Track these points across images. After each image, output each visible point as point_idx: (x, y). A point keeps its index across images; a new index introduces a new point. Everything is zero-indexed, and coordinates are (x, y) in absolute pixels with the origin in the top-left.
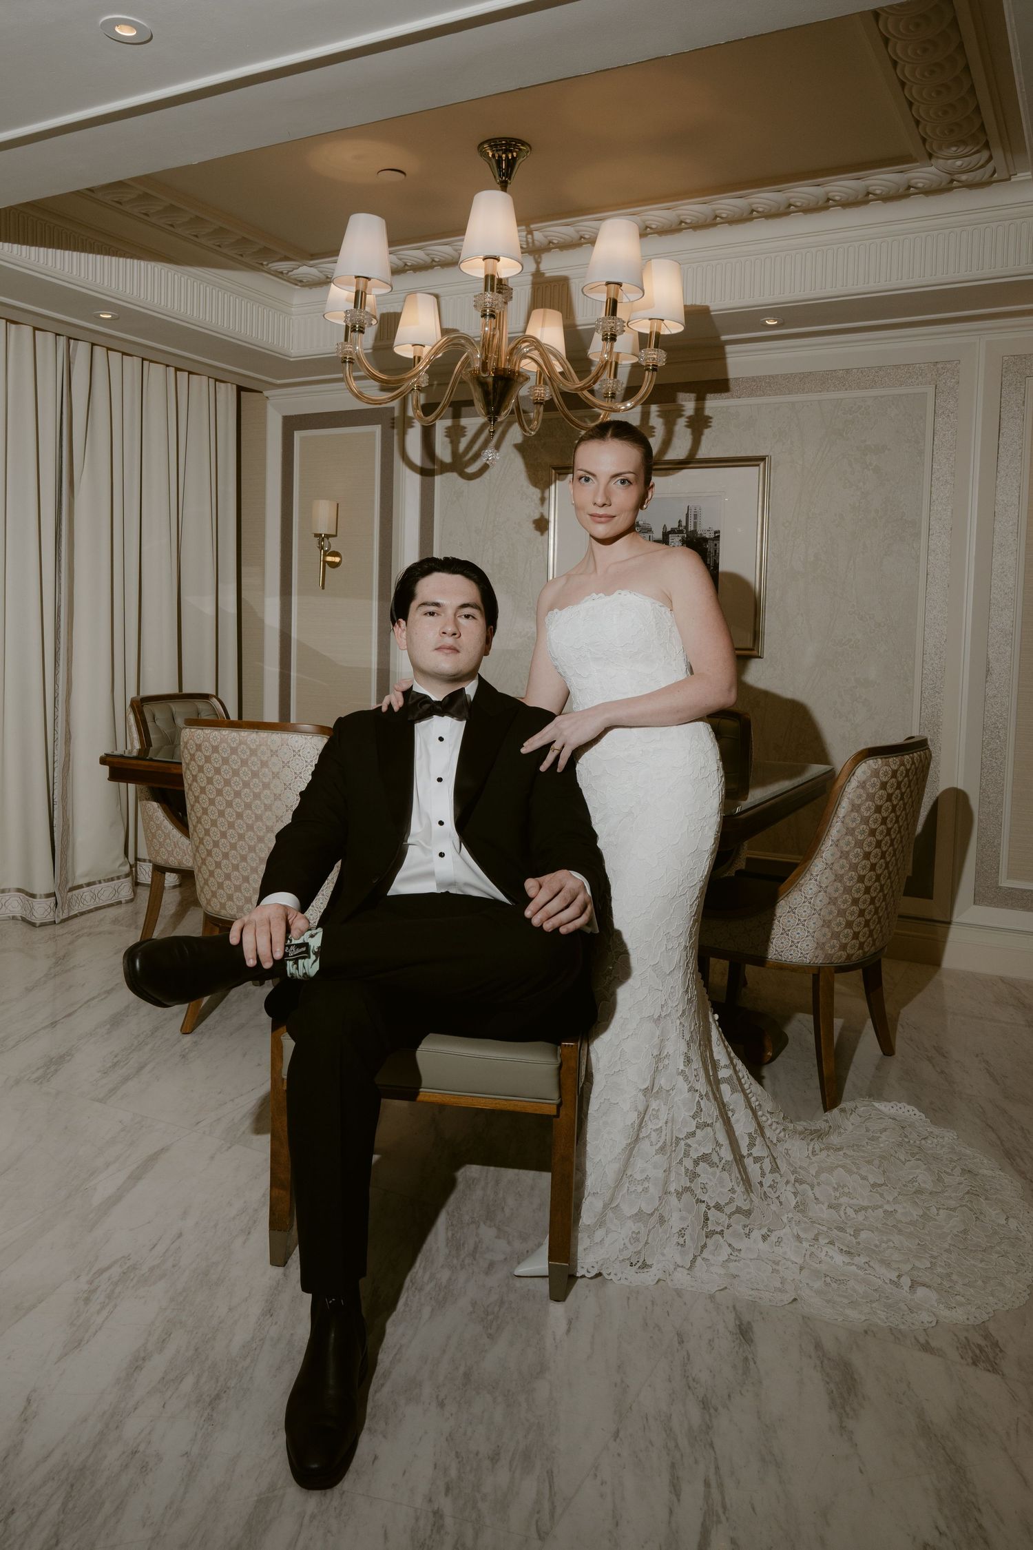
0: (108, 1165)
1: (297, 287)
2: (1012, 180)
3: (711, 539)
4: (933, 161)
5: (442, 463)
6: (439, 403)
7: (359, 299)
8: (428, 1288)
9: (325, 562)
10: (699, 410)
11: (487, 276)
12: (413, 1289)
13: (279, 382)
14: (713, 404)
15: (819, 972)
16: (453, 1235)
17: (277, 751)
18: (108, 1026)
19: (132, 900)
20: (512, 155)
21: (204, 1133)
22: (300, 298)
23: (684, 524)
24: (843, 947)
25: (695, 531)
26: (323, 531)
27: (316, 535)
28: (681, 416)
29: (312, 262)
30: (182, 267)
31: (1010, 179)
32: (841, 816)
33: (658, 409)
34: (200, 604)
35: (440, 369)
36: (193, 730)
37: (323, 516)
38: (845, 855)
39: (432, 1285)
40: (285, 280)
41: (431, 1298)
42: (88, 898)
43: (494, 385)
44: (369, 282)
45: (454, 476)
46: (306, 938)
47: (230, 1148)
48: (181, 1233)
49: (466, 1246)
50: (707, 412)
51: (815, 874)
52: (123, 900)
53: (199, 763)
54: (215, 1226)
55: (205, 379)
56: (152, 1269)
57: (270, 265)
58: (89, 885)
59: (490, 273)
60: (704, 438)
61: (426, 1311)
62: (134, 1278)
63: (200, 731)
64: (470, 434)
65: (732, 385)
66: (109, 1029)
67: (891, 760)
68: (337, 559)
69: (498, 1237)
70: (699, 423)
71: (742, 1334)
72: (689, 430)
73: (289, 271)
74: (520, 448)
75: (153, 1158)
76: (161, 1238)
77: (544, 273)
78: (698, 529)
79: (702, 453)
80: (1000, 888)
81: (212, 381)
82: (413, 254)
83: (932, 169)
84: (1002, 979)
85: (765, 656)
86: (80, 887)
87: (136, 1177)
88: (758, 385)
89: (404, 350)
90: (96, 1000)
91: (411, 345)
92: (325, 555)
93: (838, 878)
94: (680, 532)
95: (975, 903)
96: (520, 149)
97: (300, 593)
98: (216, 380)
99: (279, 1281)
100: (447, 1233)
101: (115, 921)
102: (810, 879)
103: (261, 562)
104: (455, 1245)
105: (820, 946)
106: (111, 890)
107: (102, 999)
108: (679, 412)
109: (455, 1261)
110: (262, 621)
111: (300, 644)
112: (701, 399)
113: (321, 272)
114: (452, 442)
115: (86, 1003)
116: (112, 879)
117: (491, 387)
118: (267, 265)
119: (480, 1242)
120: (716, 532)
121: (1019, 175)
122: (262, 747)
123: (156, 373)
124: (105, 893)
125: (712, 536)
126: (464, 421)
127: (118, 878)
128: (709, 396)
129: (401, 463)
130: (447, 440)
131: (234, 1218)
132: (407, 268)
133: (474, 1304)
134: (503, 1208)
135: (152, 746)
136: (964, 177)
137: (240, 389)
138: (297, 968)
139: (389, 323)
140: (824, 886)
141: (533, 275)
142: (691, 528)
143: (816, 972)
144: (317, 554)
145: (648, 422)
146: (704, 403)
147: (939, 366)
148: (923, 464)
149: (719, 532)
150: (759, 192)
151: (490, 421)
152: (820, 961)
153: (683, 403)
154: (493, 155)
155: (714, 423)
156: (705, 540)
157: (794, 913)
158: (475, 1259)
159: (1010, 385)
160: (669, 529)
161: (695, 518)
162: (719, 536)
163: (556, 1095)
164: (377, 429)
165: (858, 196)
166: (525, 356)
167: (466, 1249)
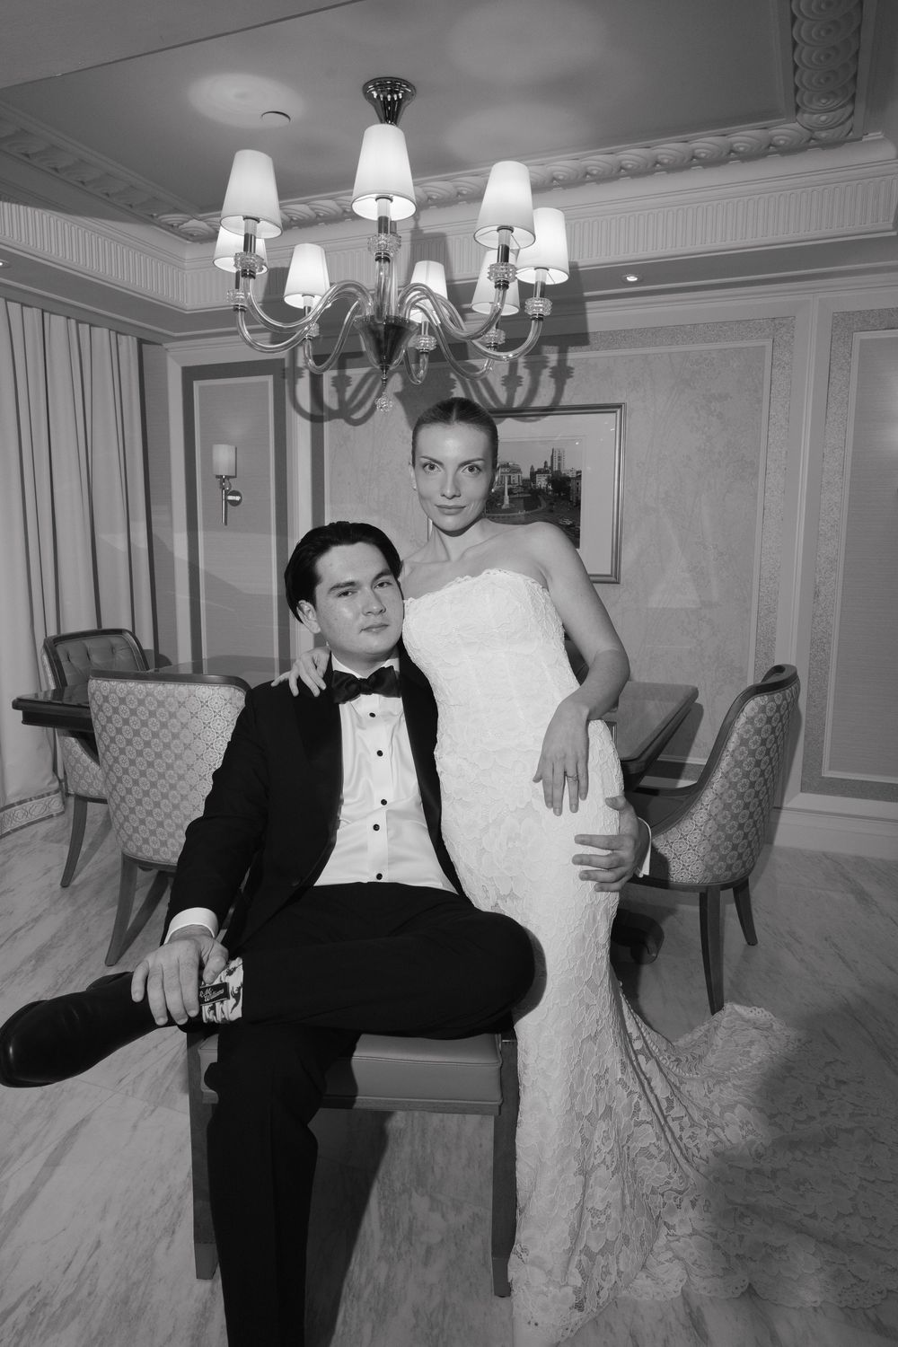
0: (23, 1148)
1: (188, 242)
2: (863, 140)
3: (573, 478)
4: (799, 117)
5: (330, 410)
6: (328, 356)
7: (249, 241)
8: (366, 1294)
9: (226, 501)
10: (562, 361)
11: (380, 219)
12: (351, 1297)
13: (177, 334)
14: (575, 356)
15: (707, 891)
16: (386, 1210)
17: (184, 702)
18: (33, 962)
19: (63, 813)
20: (398, 97)
21: (127, 1094)
22: (191, 252)
23: (549, 464)
24: (729, 867)
25: (559, 471)
26: (224, 473)
27: (218, 477)
28: (546, 367)
29: (201, 215)
30: (73, 217)
31: (861, 139)
32: (731, 750)
33: (524, 360)
34: (113, 541)
35: (330, 319)
36: (99, 682)
37: (223, 457)
38: (733, 785)
39: (370, 1287)
40: (176, 234)
41: (370, 1310)
42: (20, 815)
43: (385, 333)
44: (258, 225)
45: (341, 422)
46: (223, 977)
47: (153, 1111)
48: (99, 1241)
49: (401, 1225)
50: (570, 363)
51: (705, 804)
52: (54, 813)
53: (107, 713)
54: (138, 1224)
55: (105, 331)
56: (64, 1303)
57: (160, 217)
58: (20, 803)
59: (383, 215)
60: (566, 387)
61: (367, 1329)
62: (43, 1320)
63: (106, 683)
64: (354, 384)
65: (591, 338)
66: (34, 965)
67: (775, 696)
68: (238, 498)
69: (431, 1209)
70: (562, 374)
71: (695, 1327)
72: (553, 380)
73: (179, 224)
74: (399, 396)
75: (73, 1133)
76: (76, 1252)
77: (422, 230)
78: (562, 469)
79: (565, 401)
80: (823, 778)
81: (113, 334)
82: (300, 209)
83: (796, 125)
84: (825, 854)
85: (622, 581)
86: (12, 805)
87: (53, 1163)
88: (615, 338)
89: (294, 300)
90: (23, 931)
91: (300, 296)
92: (226, 495)
93: (727, 807)
94: (546, 472)
95: (801, 791)
96: (405, 91)
97: (206, 528)
98: (117, 333)
99: (206, 1303)
100: (379, 1207)
101: (46, 838)
102: (701, 809)
103: (168, 499)
104: (390, 1225)
105: (709, 868)
106: (42, 806)
107: (29, 929)
108: (544, 364)
109: (391, 1250)
110: (172, 554)
111: (207, 574)
112: (563, 352)
113: (211, 226)
114: (338, 391)
115: (12, 936)
116: (43, 796)
117: (382, 335)
118: (157, 217)
119: (414, 1218)
120: (578, 472)
121: (870, 135)
122: (169, 699)
123: (57, 323)
124: (37, 809)
125: (575, 475)
126: (349, 372)
127: (48, 794)
128: (571, 349)
129: (293, 409)
130: (334, 389)
131: (157, 1212)
132: (293, 223)
133: (416, 1313)
134: (433, 1168)
135: (66, 685)
136: (823, 135)
137: (141, 342)
138: (215, 1014)
139: (278, 278)
140: (713, 814)
141: (412, 232)
142: (556, 468)
143: (704, 891)
144: (219, 494)
145: (516, 372)
146: (566, 355)
147: (777, 322)
148: (761, 410)
149: (580, 472)
150: (629, 148)
151: (383, 369)
152: (708, 881)
153: (548, 355)
154: (378, 96)
155: (575, 373)
156: (569, 479)
157: (685, 839)
158: (411, 1244)
159: (839, 339)
160: (536, 470)
161: (559, 460)
162: (580, 476)
163: (498, 1096)
164: (269, 379)
165: (722, 153)
166: (414, 306)
167: (401, 1230)
